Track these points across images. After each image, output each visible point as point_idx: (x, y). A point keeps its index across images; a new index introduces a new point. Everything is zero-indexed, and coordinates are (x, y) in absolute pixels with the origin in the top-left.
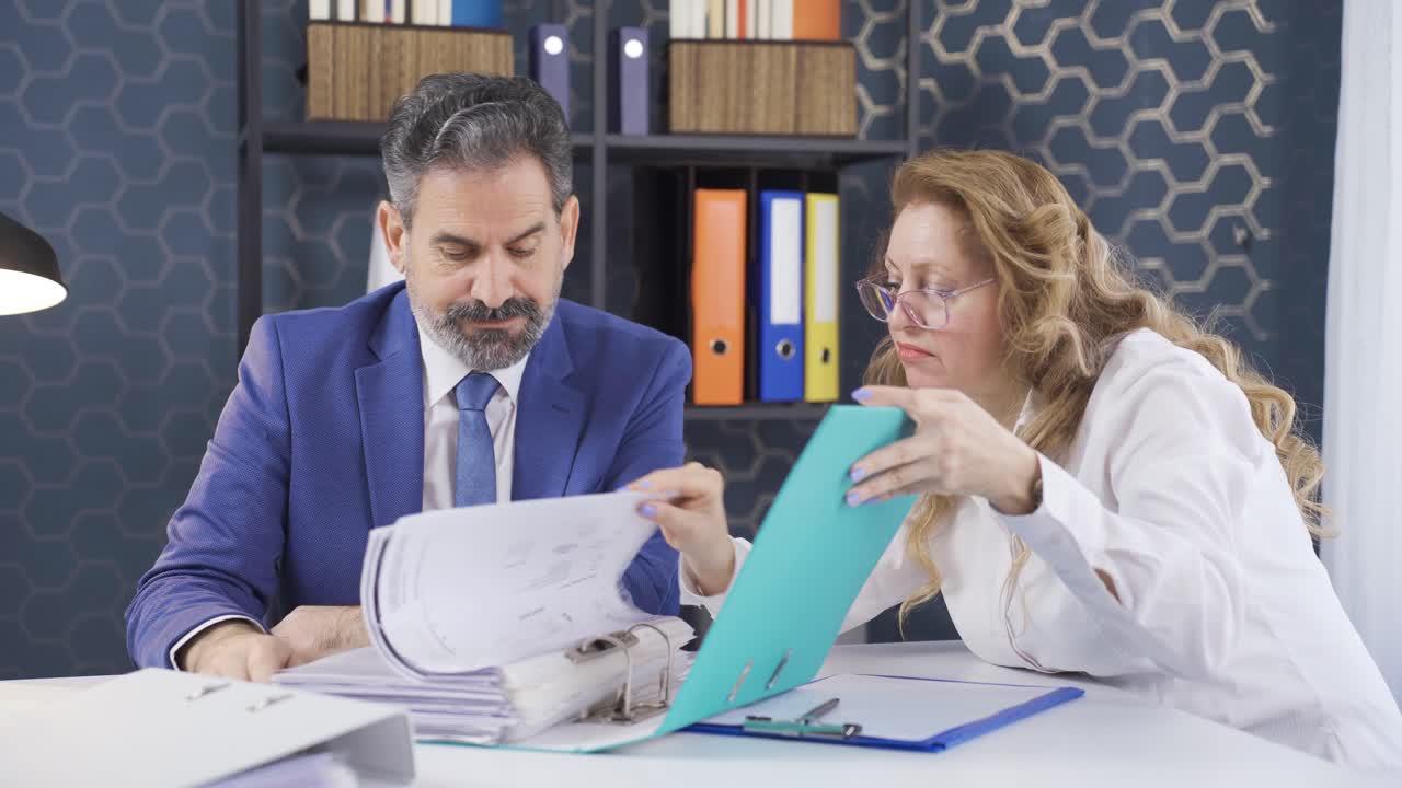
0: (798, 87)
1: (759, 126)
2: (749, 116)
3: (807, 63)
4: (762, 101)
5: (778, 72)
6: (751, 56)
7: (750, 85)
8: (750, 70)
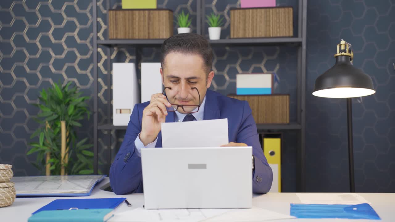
0: (149, 24)
1: (136, 36)
2: (133, 33)
3: (152, 16)
4: (137, 28)
5: (142, 19)
6: (133, 15)
7: (133, 23)
8: (133, 19)
